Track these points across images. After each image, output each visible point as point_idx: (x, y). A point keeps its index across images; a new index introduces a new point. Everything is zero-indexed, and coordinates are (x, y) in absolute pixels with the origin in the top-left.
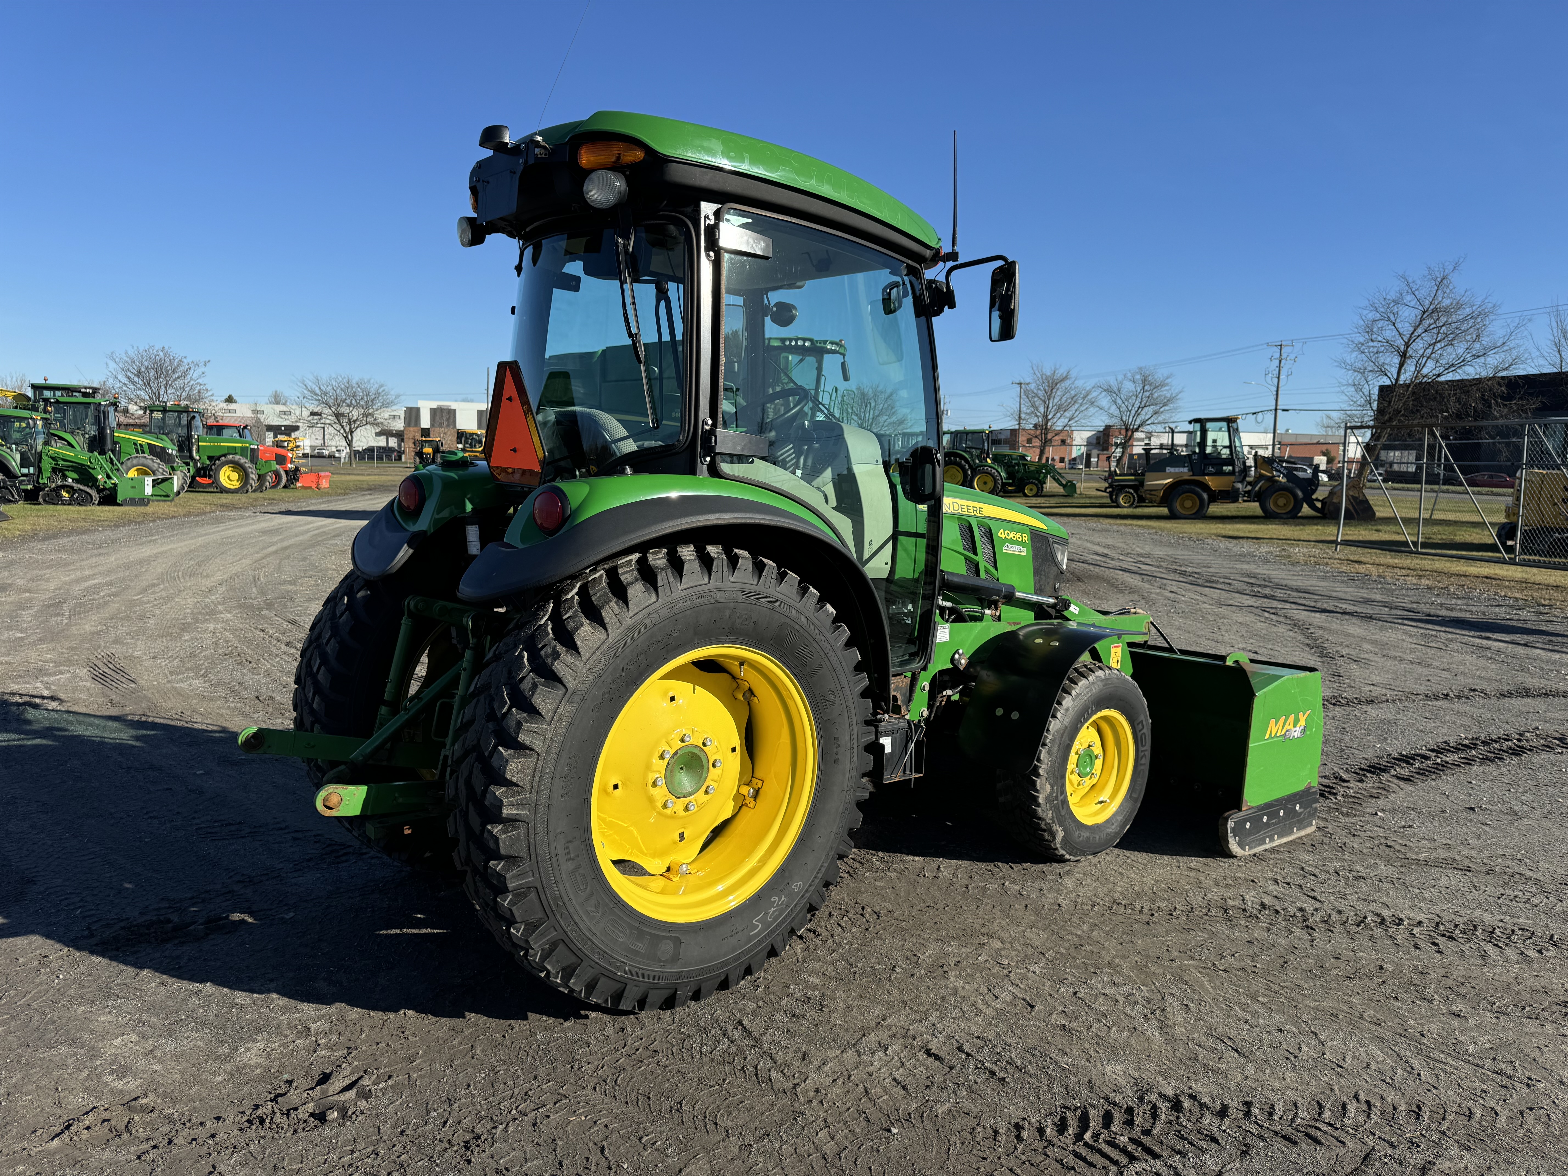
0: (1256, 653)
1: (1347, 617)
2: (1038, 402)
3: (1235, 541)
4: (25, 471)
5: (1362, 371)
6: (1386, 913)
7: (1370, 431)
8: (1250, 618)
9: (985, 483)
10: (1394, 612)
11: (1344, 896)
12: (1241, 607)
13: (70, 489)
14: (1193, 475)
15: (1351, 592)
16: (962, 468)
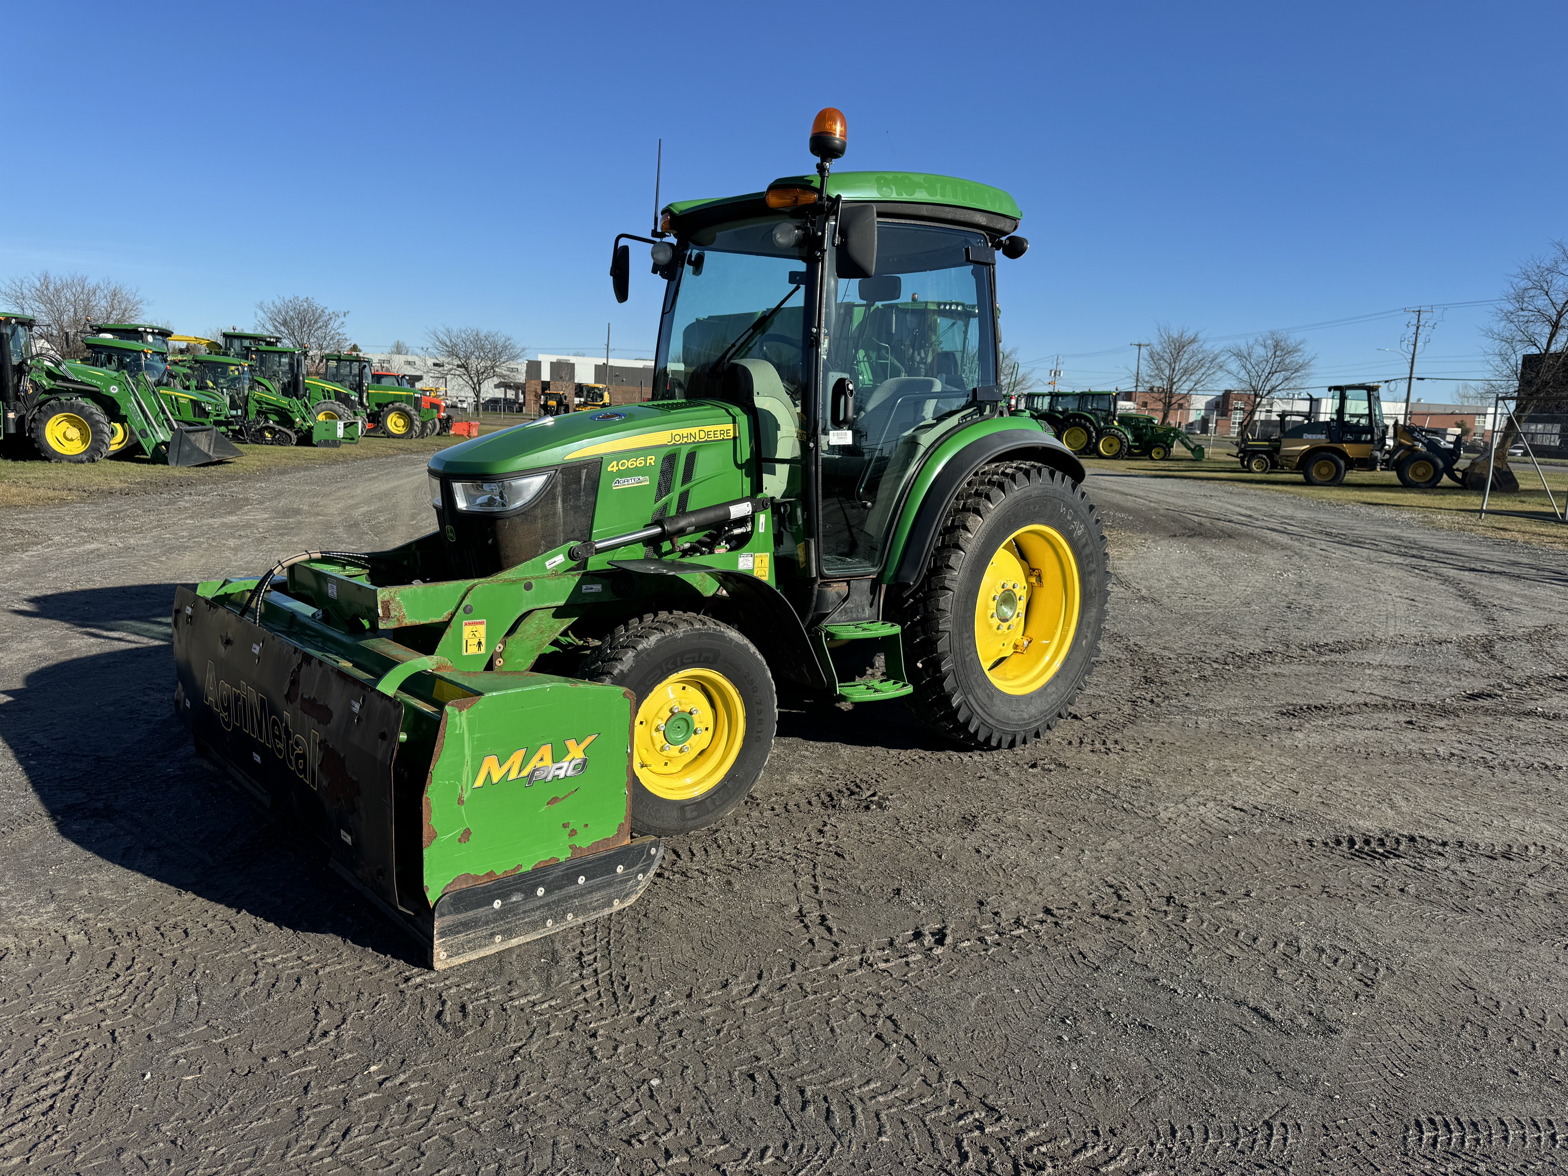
0: (1413, 600)
1: (1495, 576)
2: (1164, 365)
3: (1375, 508)
4: (234, 413)
5: (1510, 341)
6: (1548, 763)
7: (1515, 403)
8: (1401, 574)
9: (1111, 445)
10: (1541, 573)
11: (1515, 753)
12: (1392, 564)
13: (271, 430)
14: (1331, 442)
15: (1497, 554)
16: (1087, 430)
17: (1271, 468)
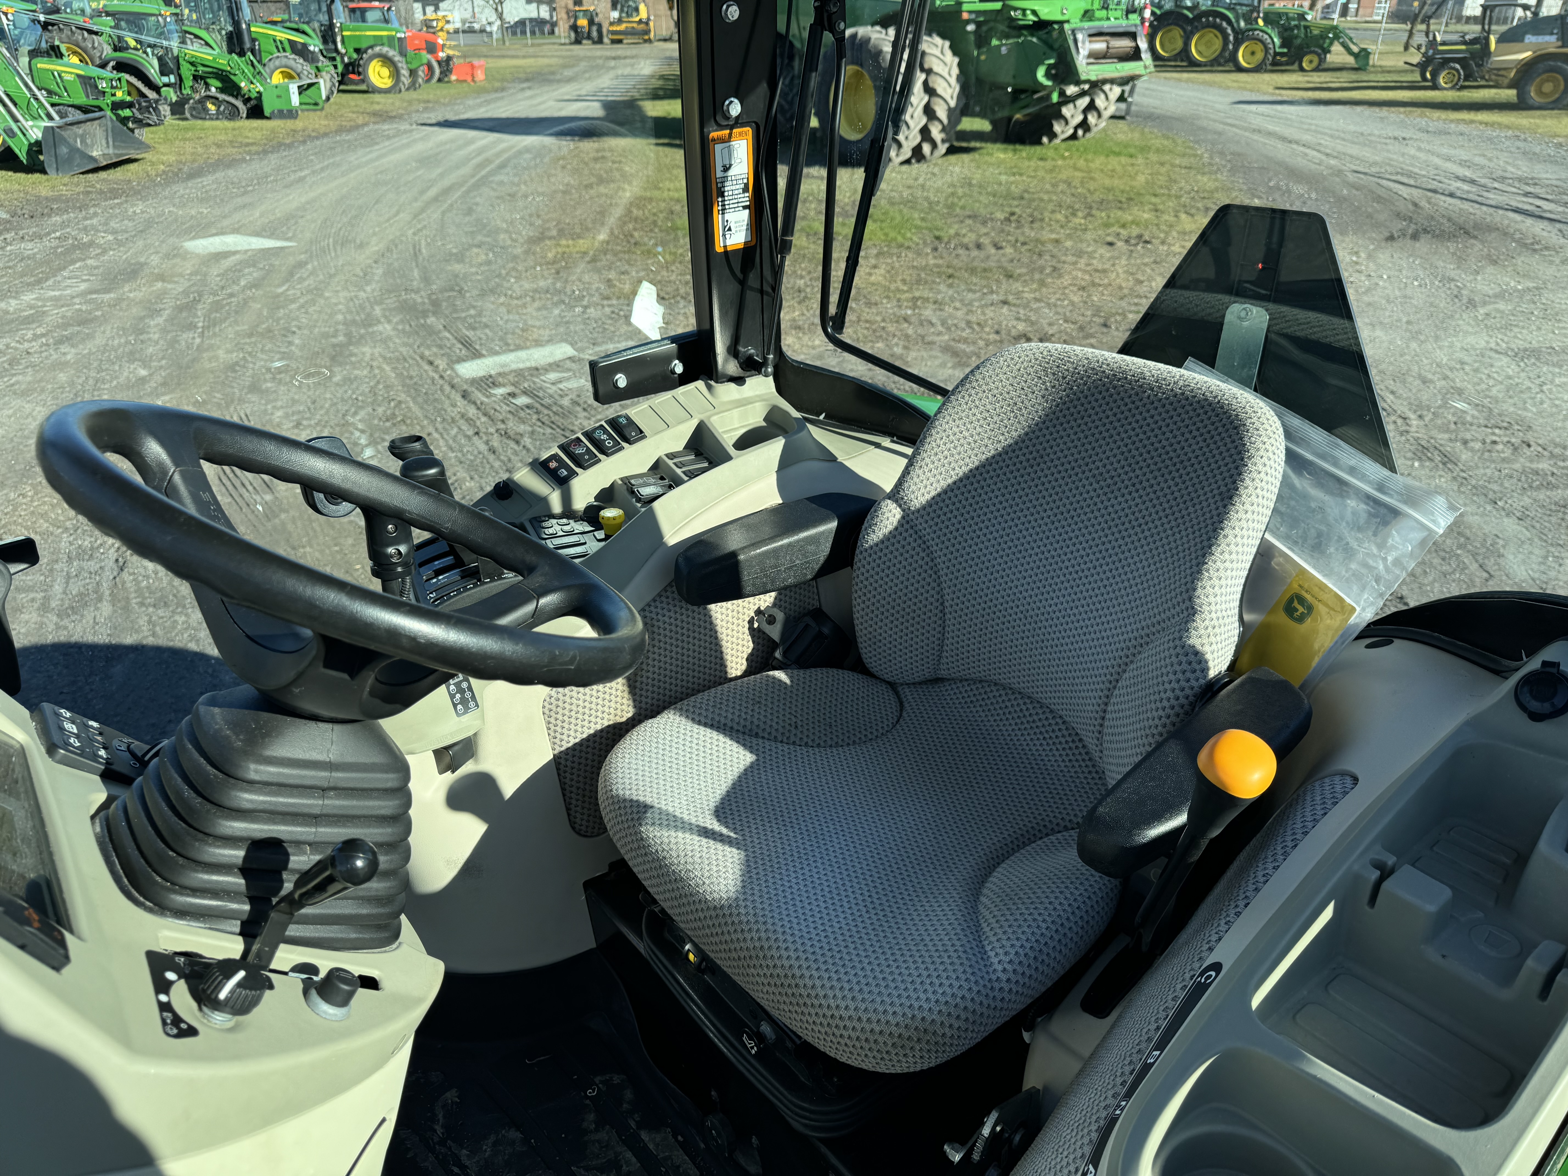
4: (165, 79)
9: (1253, 54)
13: (215, 101)
14: (1562, 47)
16: (1223, 32)
17: (1466, 80)
